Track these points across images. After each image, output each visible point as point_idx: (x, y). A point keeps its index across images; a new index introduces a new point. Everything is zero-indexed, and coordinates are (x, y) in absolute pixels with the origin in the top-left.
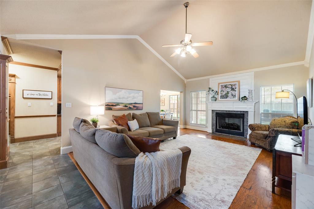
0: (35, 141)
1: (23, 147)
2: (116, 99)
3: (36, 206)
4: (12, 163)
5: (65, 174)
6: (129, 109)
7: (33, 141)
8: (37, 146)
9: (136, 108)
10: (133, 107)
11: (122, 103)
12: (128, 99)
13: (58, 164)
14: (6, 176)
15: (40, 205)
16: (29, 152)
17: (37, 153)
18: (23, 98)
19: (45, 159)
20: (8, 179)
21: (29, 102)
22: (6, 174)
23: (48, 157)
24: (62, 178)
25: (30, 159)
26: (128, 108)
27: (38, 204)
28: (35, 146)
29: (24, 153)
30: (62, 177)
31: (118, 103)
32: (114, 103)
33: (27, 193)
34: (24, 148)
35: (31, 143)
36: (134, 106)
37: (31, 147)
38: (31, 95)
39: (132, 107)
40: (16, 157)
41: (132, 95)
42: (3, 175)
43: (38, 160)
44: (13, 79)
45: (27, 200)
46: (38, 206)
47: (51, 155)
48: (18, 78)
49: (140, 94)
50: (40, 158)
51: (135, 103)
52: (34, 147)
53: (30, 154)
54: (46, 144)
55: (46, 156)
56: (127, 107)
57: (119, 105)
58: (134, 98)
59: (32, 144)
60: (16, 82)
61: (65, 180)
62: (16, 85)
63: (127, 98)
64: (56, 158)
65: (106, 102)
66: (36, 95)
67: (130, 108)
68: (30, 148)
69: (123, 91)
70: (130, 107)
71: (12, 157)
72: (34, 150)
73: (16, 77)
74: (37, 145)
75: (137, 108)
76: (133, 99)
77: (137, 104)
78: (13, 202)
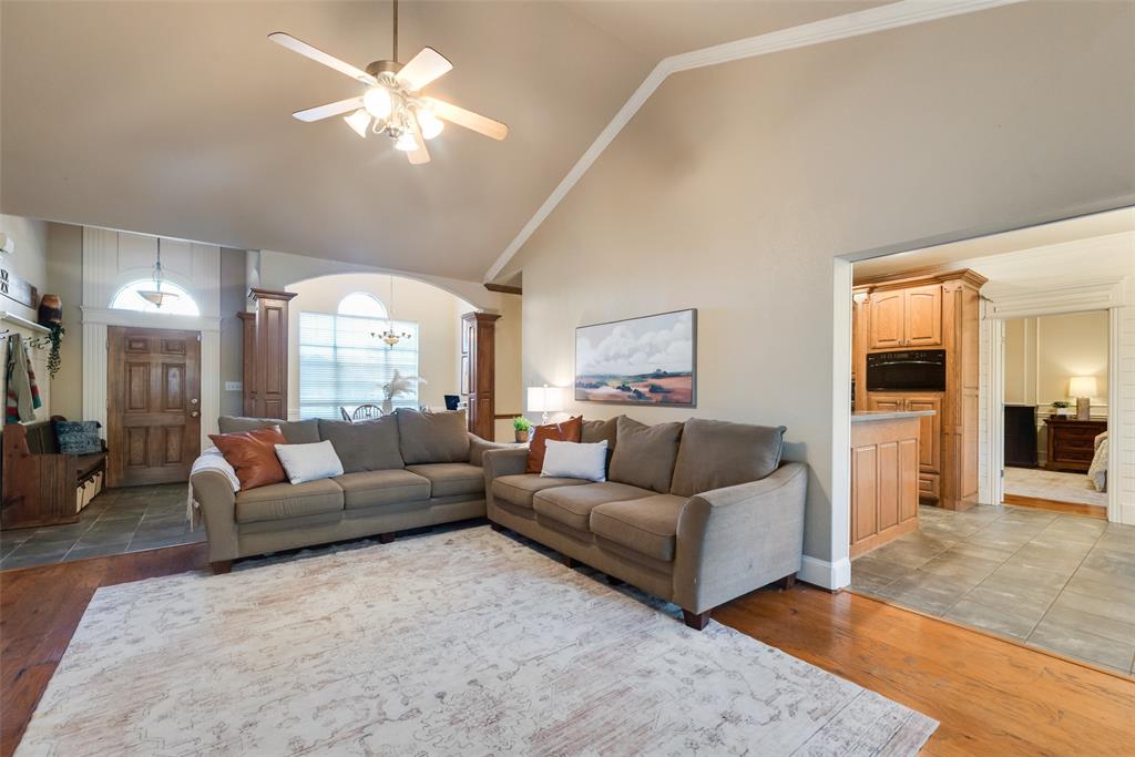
2: (599, 362)
6: (633, 397)
9: (659, 397)
10: (651, 391)
11: (614, 377)
12: (631, 360)
26: (631, 394)
31: (602, 377)
32: (593, 377)
36: (654, 389)
39: (647, 390)
41: (645, 339)
49: (678, 327)
51: (658, 375)
56: (629, 389)
57: (607, 385)
58: (653, 349)
63: (630, 356)
65: (578, 374)
67: (640, 395)
69: (618, 329)
70: (640, 389)
75: (664, 397)
76: (649, 354)
77: (665, 375)
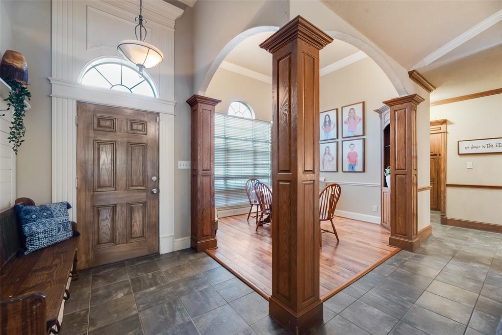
0: (479, 231)
1: (453, 234)
3: (404, 323)
4: (424, 249)
5: (492, 317)
7: (476, 230)
8: (476, 240)
13: (492, 290)
14: (406, 261)
15: (410, 327)
16: (456, 244)
17: (466, 251)
18: (459, 154)
19: (473, 267)
20: (404, 266)
21: (469, 161)
22: (407, 259)
23: (483, 266)
24: (480, 319)
25: (449, 255)
27: (409, 323)
28: (475, 239)
29: (447, 244)
30: (481, 316)
33: (409, 298)
34: (453, 236)
35: (470, 234)
37: (466, 239)
38: (472, 148)
40: (435, 244)
42: (404, 259)
43: (459, 263)
44: (443, 126)
45: (402, 306)
46: (407, 325)
47: (490, 266)
48: (451, 123)
50: (465, 262)
52: (469, 241)
53: (455, 248)
54: (498, 243)
55: (482, 263)
59: (472, 234)
60: (448, 131)
61: (481, 327)
62: (448, 135)
64: (498, 277)
66: (482, 147)
68: (462, 239)
71: (429, 242)
72: (465, 245)
73: (447, 123)
74: (479, 238)
78: (389, 296)
